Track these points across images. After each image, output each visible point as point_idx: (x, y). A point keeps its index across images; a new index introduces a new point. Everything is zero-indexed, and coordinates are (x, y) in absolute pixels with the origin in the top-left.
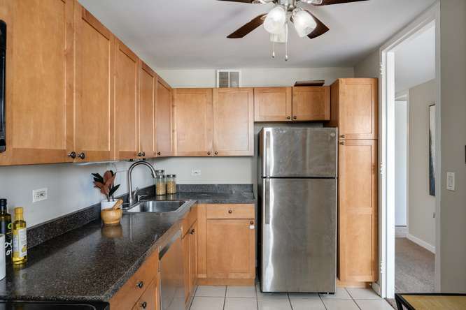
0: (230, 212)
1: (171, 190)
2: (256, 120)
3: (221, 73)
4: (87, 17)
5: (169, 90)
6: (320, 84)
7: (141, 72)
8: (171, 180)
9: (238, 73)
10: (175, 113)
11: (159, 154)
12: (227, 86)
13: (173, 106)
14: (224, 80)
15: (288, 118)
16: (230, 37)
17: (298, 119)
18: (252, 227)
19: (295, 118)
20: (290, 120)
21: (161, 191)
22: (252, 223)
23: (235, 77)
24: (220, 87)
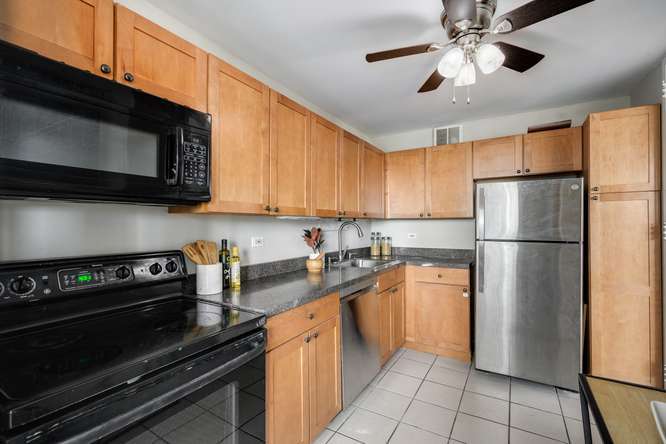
0: (439, 276)
1: (386, 252)
2: (476, 177)
3: (438, 131)
4: (283, 100)
5: (382, 155)
6: (567, 125)
7: (342, 139)
8: (386, 241)
9: (458, 128)
10: (388, 177)
11: (365, 214)
12: (445, 143)
13: (385, 170)
14: (441, 137)
15: (519, 171)
16: (422, 90)
17: (532, 172)
18: (466, 295)
19: (528, 171)
20: (521, 174)
21: (375, 252)
22: (465, 291)
23: (455, 132)
24: (438, 145)
